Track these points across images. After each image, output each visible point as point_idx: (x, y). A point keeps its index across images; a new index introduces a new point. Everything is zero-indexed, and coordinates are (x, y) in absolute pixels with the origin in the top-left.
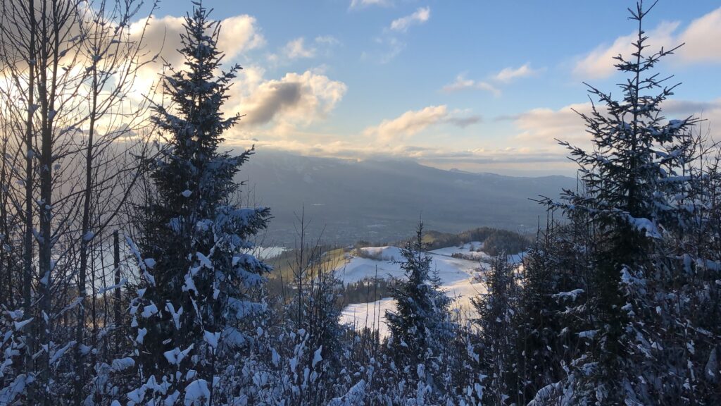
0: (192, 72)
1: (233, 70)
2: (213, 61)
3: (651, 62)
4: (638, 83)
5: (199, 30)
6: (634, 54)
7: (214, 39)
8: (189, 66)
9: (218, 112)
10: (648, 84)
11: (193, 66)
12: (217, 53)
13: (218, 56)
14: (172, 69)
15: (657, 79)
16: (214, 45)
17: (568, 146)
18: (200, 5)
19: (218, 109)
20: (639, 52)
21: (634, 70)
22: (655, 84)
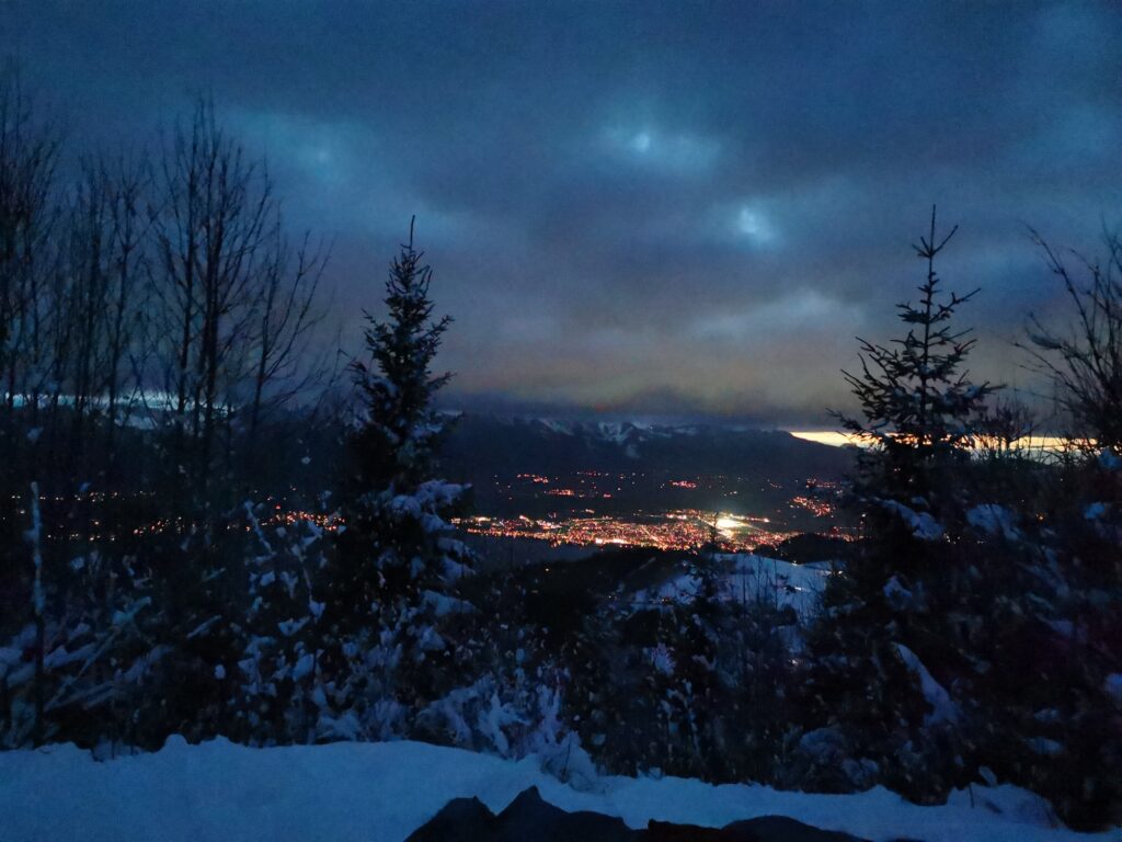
0: (397, 324)
1: (444, 321)
2: (422, 312)
3: (945, 312)
4: (927, 338)
5: (407, 277)
6: (922, 301)
7: (423, 287)
8: (394, 319)
9: (427, 370)
10: (938, 339)
11: (399, 318)
12: (426, 303)
13: (427, 306)
14: (373, 322)
15: (951, 333)
16: (424, 294)
17: (839, 418)
18: (410, 248)
19: (425, 367)
20: (929, 298)
21: (923, 322)
22: (948, 339)
